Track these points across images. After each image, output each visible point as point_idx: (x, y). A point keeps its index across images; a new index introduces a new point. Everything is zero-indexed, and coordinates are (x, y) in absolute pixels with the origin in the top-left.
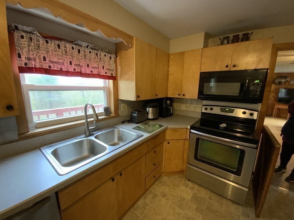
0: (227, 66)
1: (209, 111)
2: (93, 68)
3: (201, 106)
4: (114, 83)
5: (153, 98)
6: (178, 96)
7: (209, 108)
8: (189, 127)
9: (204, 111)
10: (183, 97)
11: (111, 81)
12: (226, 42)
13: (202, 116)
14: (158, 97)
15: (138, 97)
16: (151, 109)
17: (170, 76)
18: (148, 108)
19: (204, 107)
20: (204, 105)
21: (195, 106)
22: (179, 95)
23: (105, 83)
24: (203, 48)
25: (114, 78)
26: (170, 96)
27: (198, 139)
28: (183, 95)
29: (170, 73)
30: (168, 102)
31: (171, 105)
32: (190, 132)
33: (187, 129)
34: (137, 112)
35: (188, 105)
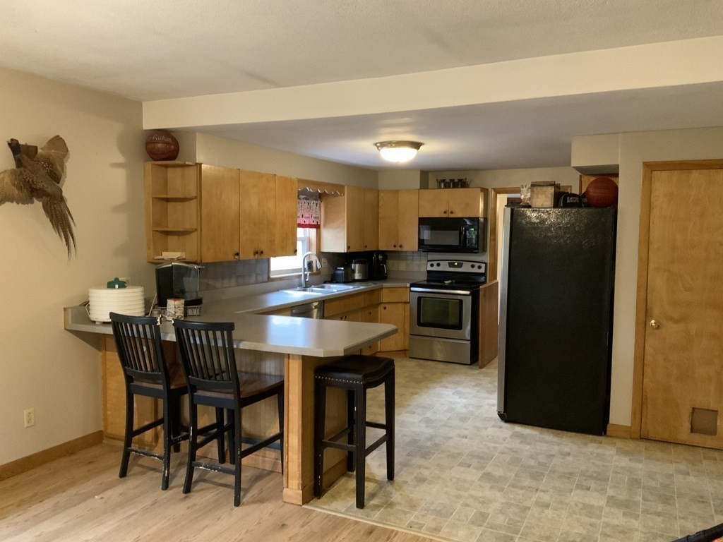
0: (445, 212)
1: (435, 268)
2: (306, 218)
3: (425, 262)
4: (317, 232)
5: (362, 250)
6: (393, 249)
7: (435, 263)
8: (408, 285)
9: (430, 268)
10: (399, 249)
11: (314, 231)
12: (442, 185)
13: (428, 276)
14: (368, 249)
15: (348, 247)
16: (357, 266)
17: (380, 221)
18: (353, 265)
19: (429, 263)
20: (429, 261)
21: (418, 262)
22: (395, 246)
23: (305, 233)
24: (421, 188)
25: (317, 227)
26: (382, 248)
27: (419, 299)
28: (401, 246)
29: (380, 215)
30: (380, 257)
31: (384, 261)
32: (411, 291)
33: (407, 287)
34: (343, 268)
35: (409, 262)
